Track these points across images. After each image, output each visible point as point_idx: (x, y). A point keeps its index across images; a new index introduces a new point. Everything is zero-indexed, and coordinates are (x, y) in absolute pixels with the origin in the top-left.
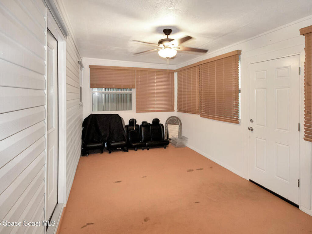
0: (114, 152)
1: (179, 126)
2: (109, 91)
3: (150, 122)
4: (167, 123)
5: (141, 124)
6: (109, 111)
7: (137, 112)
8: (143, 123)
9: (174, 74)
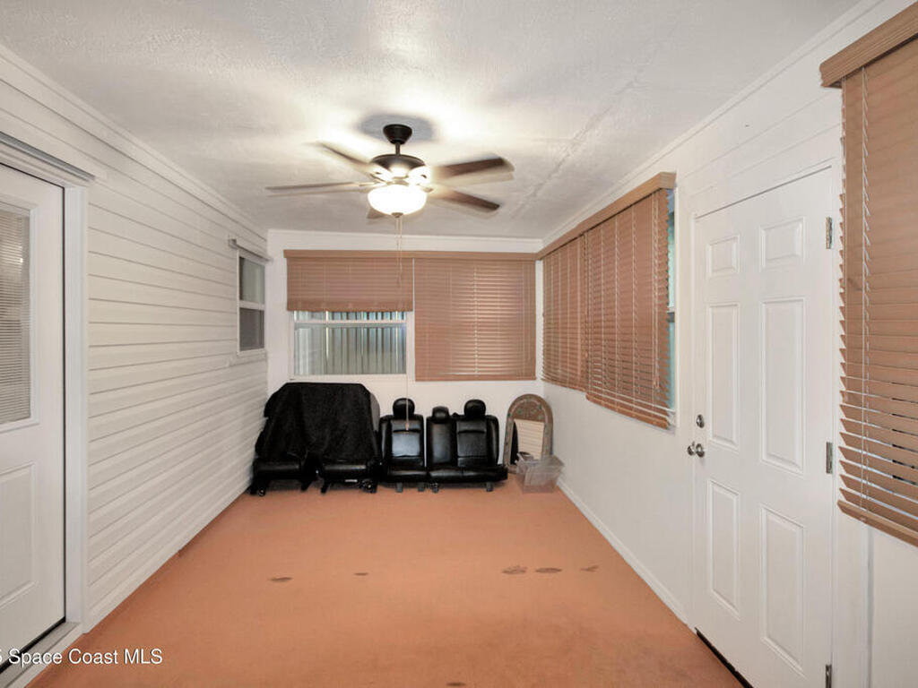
0: (336, 489)
1: (545, 426)
2: (377, 318)
3: (457, 408)
4: (511, 413)
5: (430, 414)
6: (341, 373)
7: (417, 380)
8: (436, 410)
9: (534, 265)
